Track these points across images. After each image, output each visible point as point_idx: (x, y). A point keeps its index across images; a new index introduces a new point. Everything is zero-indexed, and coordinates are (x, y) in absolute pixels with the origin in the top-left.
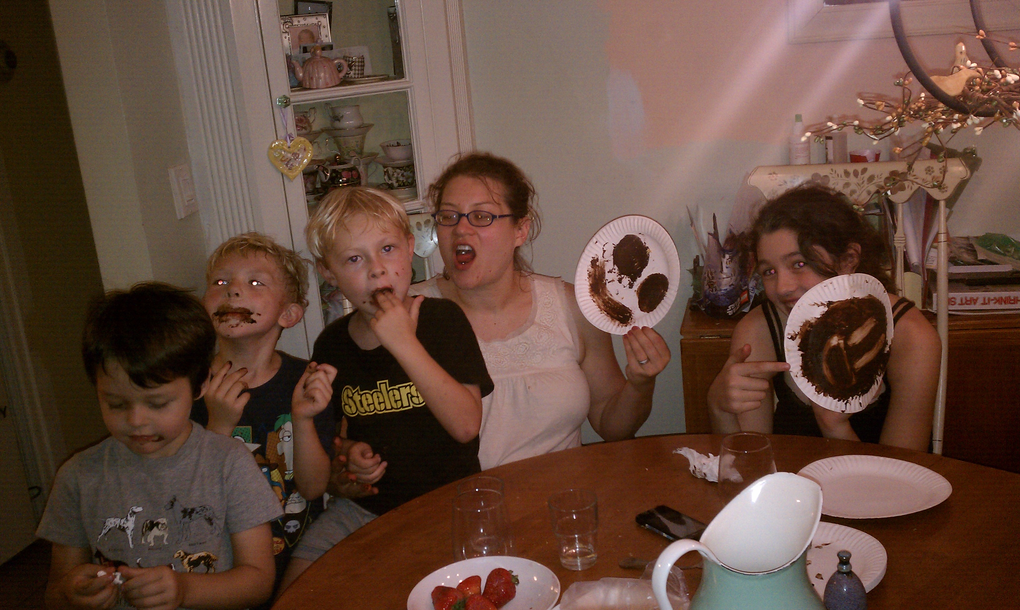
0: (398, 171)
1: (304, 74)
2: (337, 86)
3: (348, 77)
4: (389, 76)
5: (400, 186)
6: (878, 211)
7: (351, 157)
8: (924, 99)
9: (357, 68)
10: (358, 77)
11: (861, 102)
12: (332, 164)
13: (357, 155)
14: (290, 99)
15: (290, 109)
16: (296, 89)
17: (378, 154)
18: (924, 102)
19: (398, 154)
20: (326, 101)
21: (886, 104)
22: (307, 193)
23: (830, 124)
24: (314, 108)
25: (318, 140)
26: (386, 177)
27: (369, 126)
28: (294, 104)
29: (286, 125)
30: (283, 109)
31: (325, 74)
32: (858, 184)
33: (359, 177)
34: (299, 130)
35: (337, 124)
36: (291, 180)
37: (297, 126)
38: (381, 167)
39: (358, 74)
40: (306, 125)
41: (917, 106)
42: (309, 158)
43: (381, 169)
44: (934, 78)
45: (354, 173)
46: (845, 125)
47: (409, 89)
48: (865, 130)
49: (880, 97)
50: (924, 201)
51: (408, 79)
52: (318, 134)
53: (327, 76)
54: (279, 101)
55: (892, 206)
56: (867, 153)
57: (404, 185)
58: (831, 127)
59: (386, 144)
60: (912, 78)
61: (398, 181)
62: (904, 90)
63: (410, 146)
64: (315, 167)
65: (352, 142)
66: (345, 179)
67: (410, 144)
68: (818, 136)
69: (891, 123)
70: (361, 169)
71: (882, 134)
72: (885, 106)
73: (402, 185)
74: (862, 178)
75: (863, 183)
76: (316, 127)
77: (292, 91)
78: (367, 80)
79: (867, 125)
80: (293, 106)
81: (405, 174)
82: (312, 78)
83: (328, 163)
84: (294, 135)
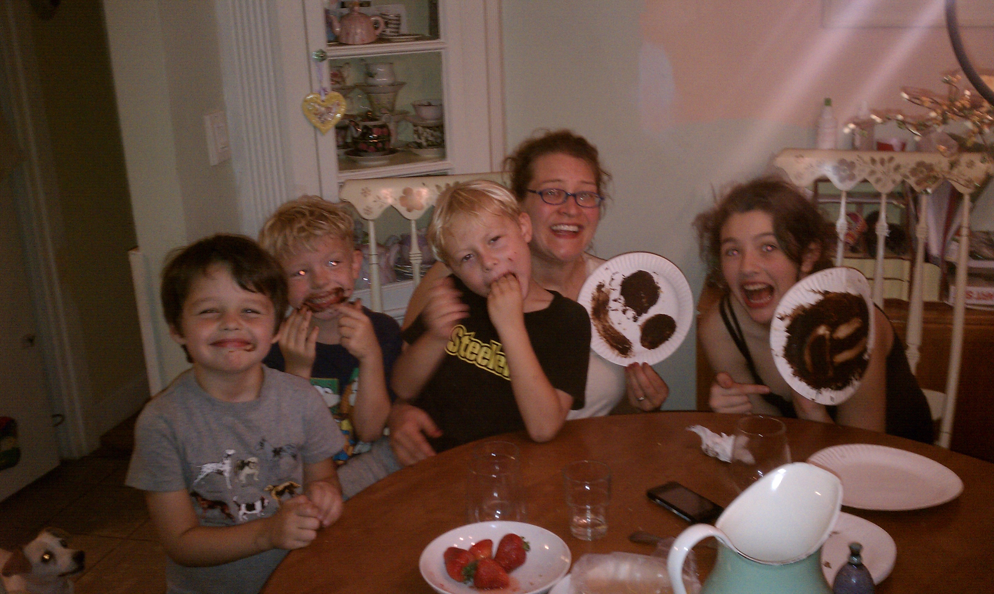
0: (428, 130)
1: (341, 29)
2: (373, 43)
3: (384, 34)
4: (424, 36)
5: (429, 145)
7: (383, 114)
8: (969, 97)
9: (393, 26)
10: (394, 35)
11: (905, 96)
12: (363, 120)
13: (387, 112)
14: (326, 54)
15: (326, 64)
16: (333, 43)
17: (409, 112)
18: (970, 101)
19: (428, 113)
20: (362, 58)
21: (932, 100)
22: (339, 147)
23: (874, 117)
24: (349, 63)
25: (351, 95)
26: (416, 136)
27: (401, 85)
28: (330, 58)
29: (321, 78)
30: (319, 63)
31: (362, 30)
32: (884, 173)
33: (389, 134)
34: (333, 84)
35: (371, 81)
36: (323, 134)
37: (332, 80)
38: (411, 126)
39: (394, 32)
40: (340, 80)
41: (962, 104)
42: (342, 113)
43: (411, 128)
44: (985, 79)
45: (385, 130)
46: (889, 119)
47: (443, 50)
48: (908, 126)
49: (926, 93)
50: (948, 194)
51: (442, 40)
52: (351, 89)
53: (364, 32)
54: (315, 54)
56: (894, 142)
57: (433, 145)
59: (417, 103)
60: (961, 76)
61: (427, 140)
62: (951, 87)
63: (440, 107)
64: (347, 122)
65: (384, 99)
66: (376, 135)
67: (441, 105)
68: (859, 128)
69: (935, 120)
70: (392, 126)
71: (924, 129)
72: (931, 102)
73: (431, 145)
74: (888, 167)
75: (889, 171)
76: (350, 82)
77: (329, 46)
78: (402, 39)
79: (909, 120)
80: (329, 60)
81: (434, 134)
82: (349, 34)
83: (359, 119)
84: (329, 90)
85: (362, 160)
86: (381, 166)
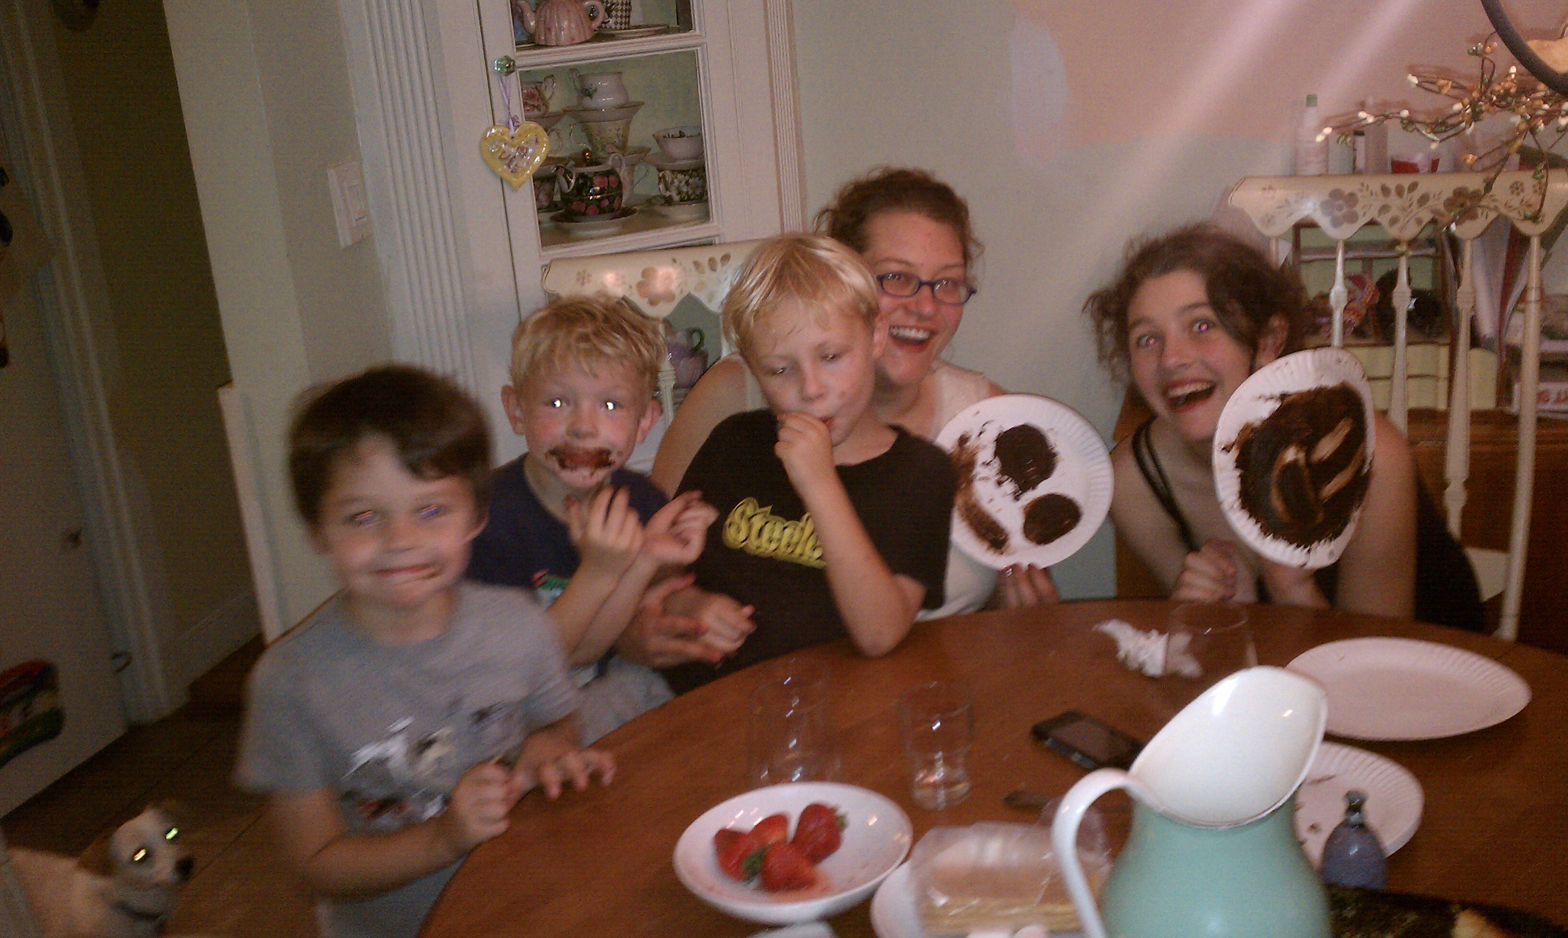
0: (680, 176)
1: (537, 22)
2: (587, 42)
3: (606, 27)
4: (668, 27)
5: (682, 200)
6: (1431, 251)
7: (609, 153)
8: (1515, 76)
9: (619, 14)
10: (621, 28)
11: (1415, 80)
12: (578, 165)
13: (617, 151)
14: (514, 62)
15: (514, 78)
16: (524, 46)
17: (650, 150)
18: (1515, 81)
19: (680, 149)
20: (571, 66)
21: (1454, 84)
22: (539, 209)
23: (1362, 115)
24: (553, 76)
25: (558, 126)
26: (661, 186)
27: (635, 107)
28: (520, 69)
29: (509, 103)
30: (504, 77)
31: (570, 22)
32: (1404, 209)
33: (620, 185)
34: (528, 110)
35: (588, 102)
36: (515, 190)
37: (525, 104)
38: (653, 170)
39: (621, 23)
40: (539, 103)
41: (1503, 88)
42: (542, 155)
43: (654, 174)
44: (1533, 45)
45: (612, 178)
46: (1387, 117)
47: (699, 48)
48: (1418, 126)
49: (1445, 73)
50: (1506, 237)
51: (698, 32)
52: (557, 116)
53: (573, 26)
54: (498, 64)
55: (1455, 244)
56: (1419, 159)
57: (689, 199)
58: (1365, 119)
59: (662, 134)
60: (1497, 43)
61: (679, 193)
62: (1483, 61)
63: (699, 137)
64: (553, 169)
65: (611, 130)
66: (598, 188)
67: (700, 134)
68: (1343, 134)
69: (1461, 115)
70: (623, 173)
71: (1445, 131)
72: (1453, 87)
73: (686, 200)
74: (1409, 199)
75: (1410, 206)
76: (555, 106)
77: (518, 50)
78: (635, 33)
79: (1421, 117)
80: (520, 72)
81: (691, 181)
82: (549, 30)
83: (572, 163)
84: (521, 119)
85: (579, 229)
86: (607, 236)
